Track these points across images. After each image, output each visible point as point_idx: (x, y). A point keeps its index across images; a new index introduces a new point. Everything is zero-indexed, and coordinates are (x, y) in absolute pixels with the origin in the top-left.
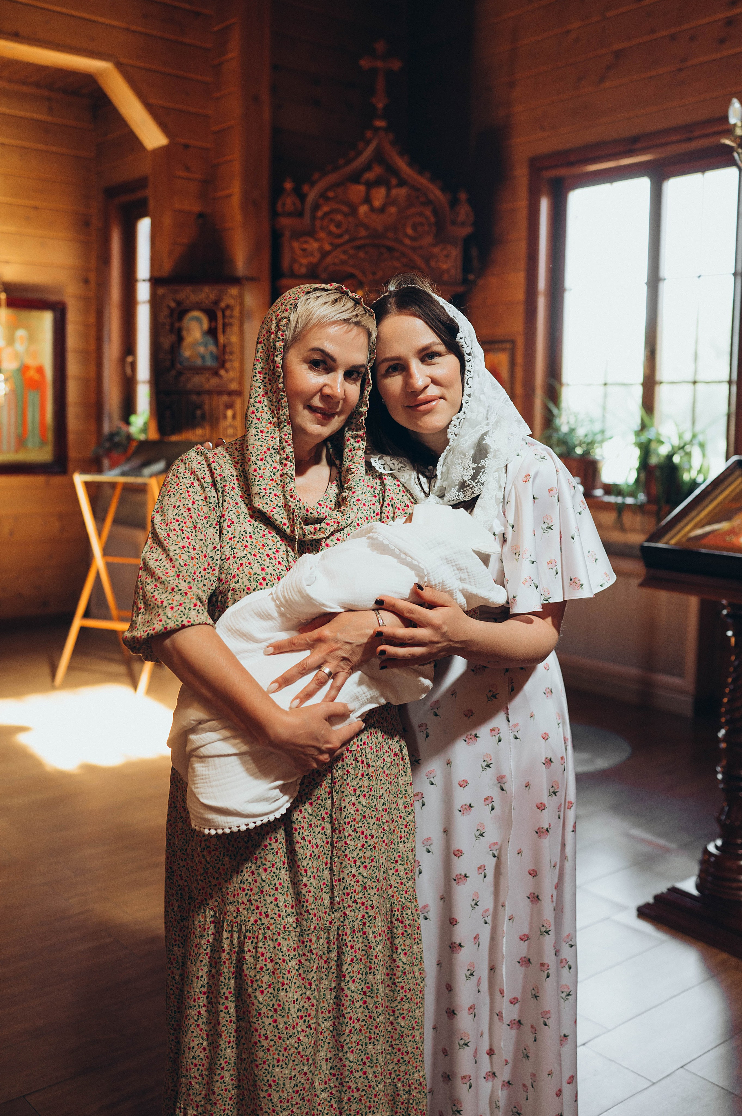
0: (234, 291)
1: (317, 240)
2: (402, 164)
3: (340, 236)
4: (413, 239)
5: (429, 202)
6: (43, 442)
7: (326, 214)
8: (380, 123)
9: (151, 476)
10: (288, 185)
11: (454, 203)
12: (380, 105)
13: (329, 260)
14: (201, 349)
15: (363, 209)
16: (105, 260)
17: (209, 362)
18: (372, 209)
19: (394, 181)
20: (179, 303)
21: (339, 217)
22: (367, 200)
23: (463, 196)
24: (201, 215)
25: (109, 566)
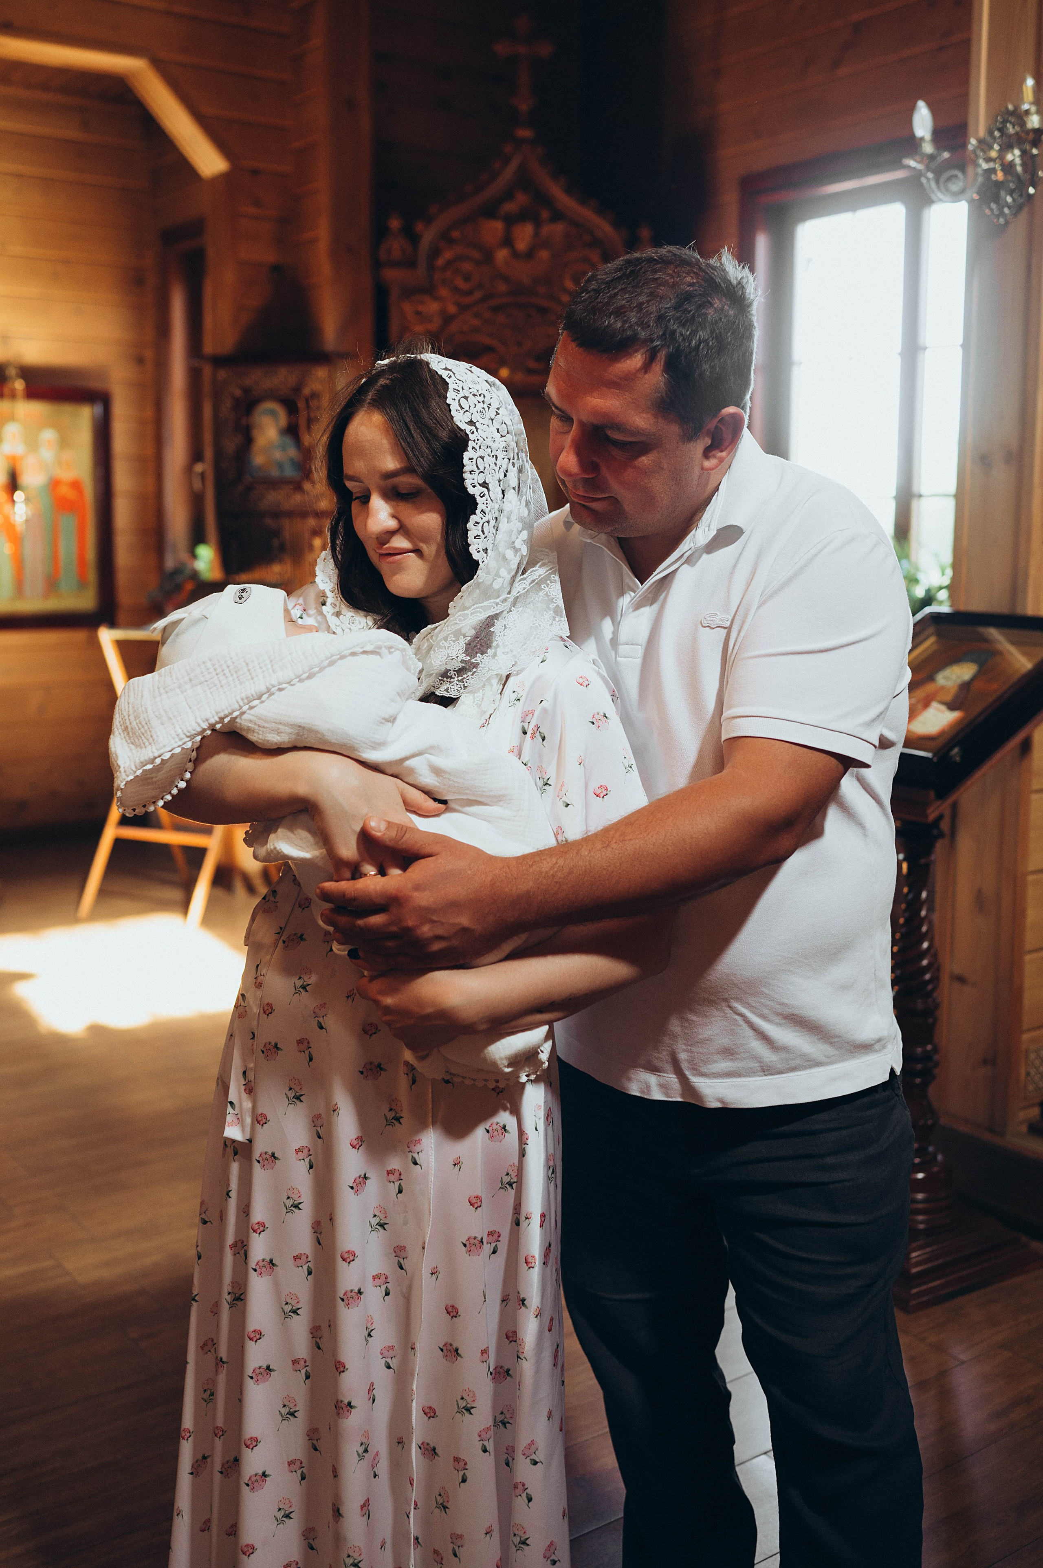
0: (321, 373)
1: (437, 298)
2: (555, 190)
3: (470, 293)
5: (593, 243)
6: (82, 583)
7: (449, 263)
8: (525, 133)
10: (395, 224)
11: (631, 243)
12: (524, 108)
13: (454, 327)
14: (278, 455)
15: (502, 255)
16: (163, 330)
17: (289, 472)
18: (515, 254)
19: (545, 214)
20: (247, 391)
21: (467, 266)
22: (508, 241)
23: (642, 234)
24: (276, 269)
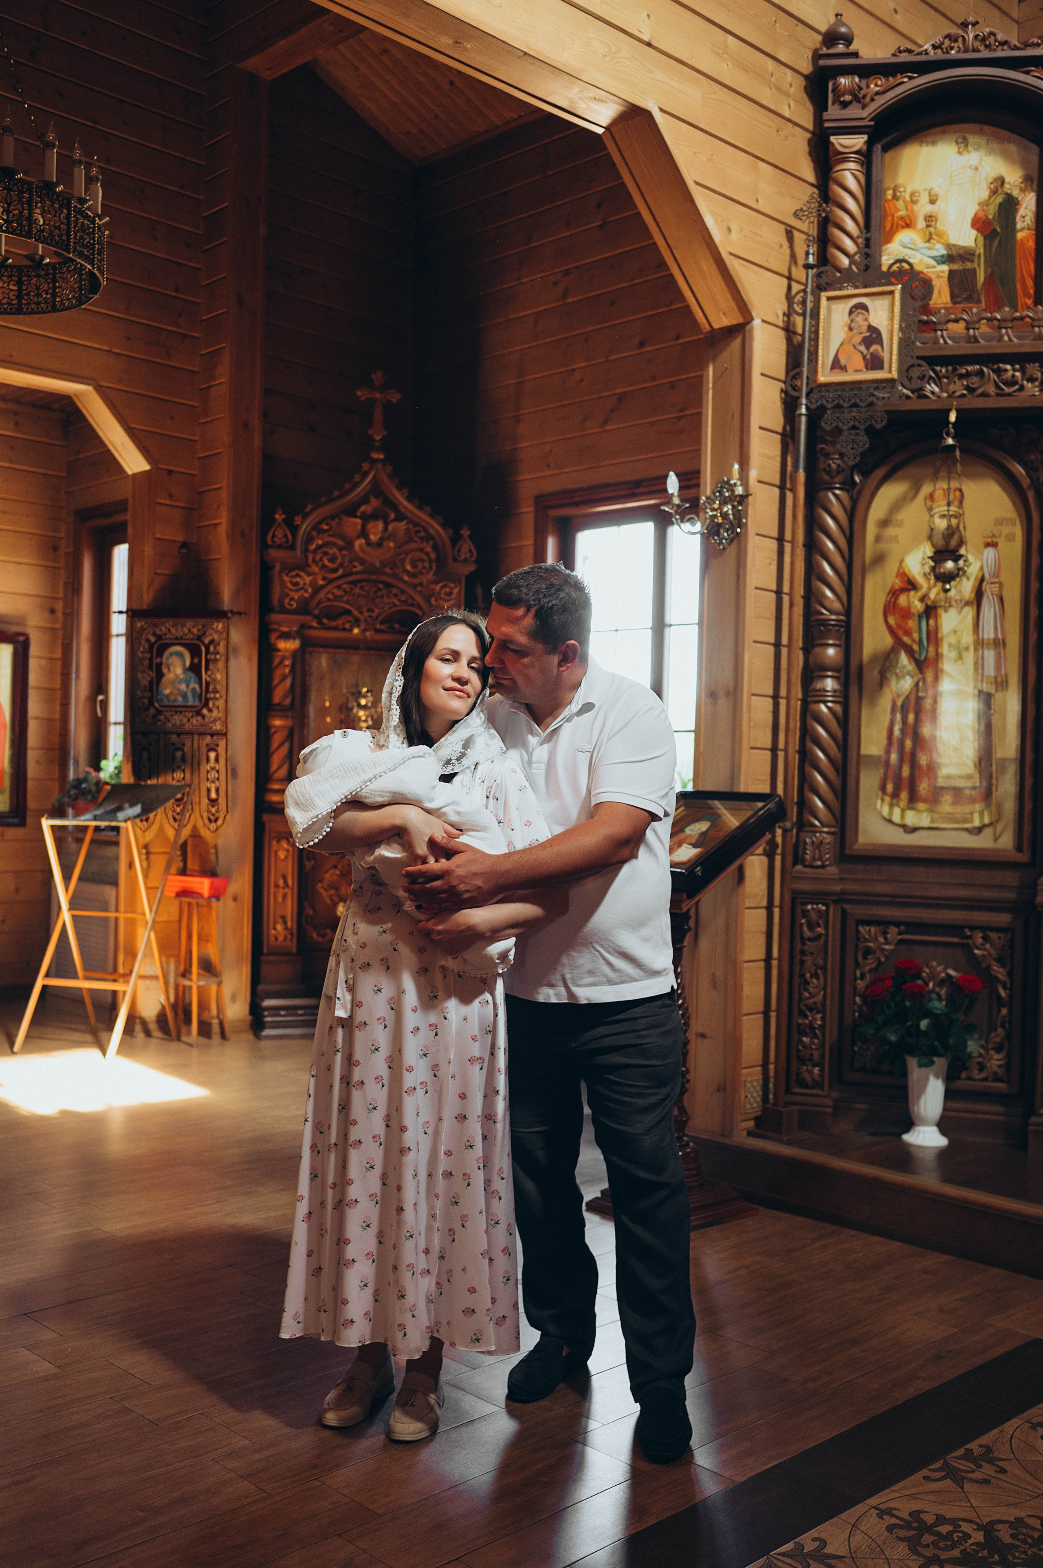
0: (219, 625)
1: (309, 574)
2: (400, 498)
3: (335, 570)
4: (412, 575)
5: (429, 538)
7: (319, 547)
8: (378, 456)
9: (126, 821)
10: (279, 517)
11: (456, 539)
12: (378, 438)
13: (321, 595)
14: (183, 687)
15: (359, 543)
16: (75, 588)
17: (191, 702)
18: (369, 543)
19: (392, 516)
20: (159, 638)
21: (333, 551)
22: (364, 534)
23: (465, 533)
24: (184, 545)
25: (75, 919)
